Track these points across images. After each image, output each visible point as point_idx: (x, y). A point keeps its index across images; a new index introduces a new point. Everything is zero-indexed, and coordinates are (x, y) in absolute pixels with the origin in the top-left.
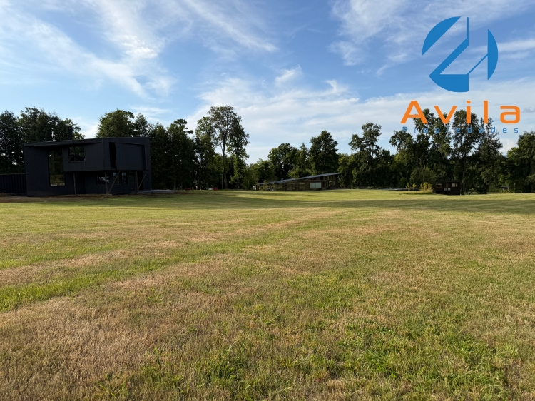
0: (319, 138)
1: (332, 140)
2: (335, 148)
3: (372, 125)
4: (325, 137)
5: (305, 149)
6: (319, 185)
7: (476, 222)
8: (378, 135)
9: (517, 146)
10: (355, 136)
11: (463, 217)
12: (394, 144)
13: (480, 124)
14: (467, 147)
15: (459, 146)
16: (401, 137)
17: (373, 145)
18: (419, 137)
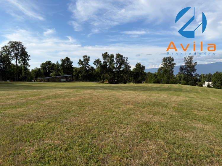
0: (65, 60)
1: (71, 61)
2: (72, 64)
3: (86, 56)
4: (67, 59)
5: (58, 64)
6: (65, 80)
7: (118, 94)
8: (89, 60)
9: (135, 68)
10: (80, 60)
11: (114, 92)
12: (95, 64)
13: (124, 59)
14: (120, 67)
15: (117, 66)
16: (97, 62)
17: (87, 64)
18: (104, 62)
